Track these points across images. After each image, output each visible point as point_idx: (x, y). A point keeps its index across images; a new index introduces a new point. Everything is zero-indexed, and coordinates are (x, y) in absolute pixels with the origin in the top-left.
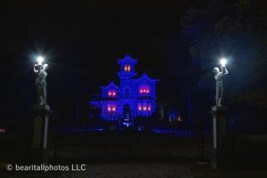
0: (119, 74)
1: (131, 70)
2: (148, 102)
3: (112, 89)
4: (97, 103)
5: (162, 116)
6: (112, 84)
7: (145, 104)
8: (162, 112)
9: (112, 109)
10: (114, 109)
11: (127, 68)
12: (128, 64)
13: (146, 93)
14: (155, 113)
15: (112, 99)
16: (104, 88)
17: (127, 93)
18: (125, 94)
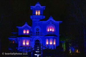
0: (31, 17)
1: (41, 15)
2: (54, 39)
3: (26, 28)
4: (14, 39)
5: (65, 49)
6: (26, 25)
7: (51, 40)
8: (64, 46)
9: (26, 43)
10: (28, 44)
11: (38, 13)
12: (38, 10)
13: (52, 31)
14: (58, 47)
15: (26, 36)
16: (19, 27)
17: (38, 32)
18: (36, 32)
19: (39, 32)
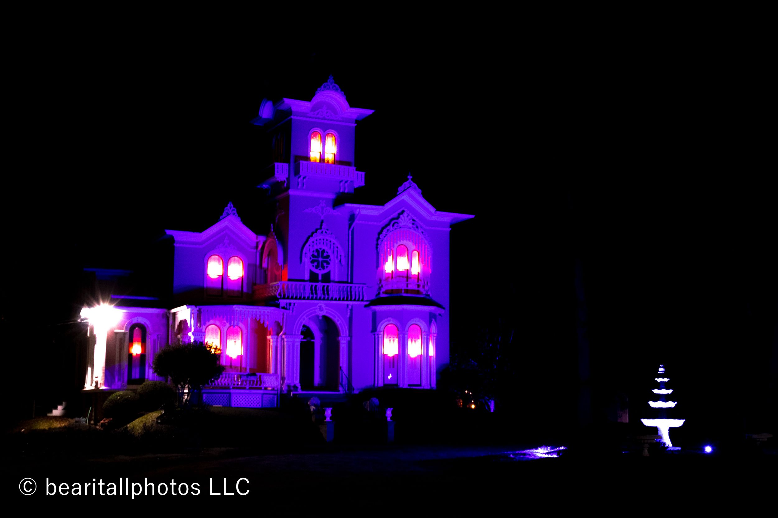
17: (320, 272)
18: (314, 277)
19: (329, 274)
